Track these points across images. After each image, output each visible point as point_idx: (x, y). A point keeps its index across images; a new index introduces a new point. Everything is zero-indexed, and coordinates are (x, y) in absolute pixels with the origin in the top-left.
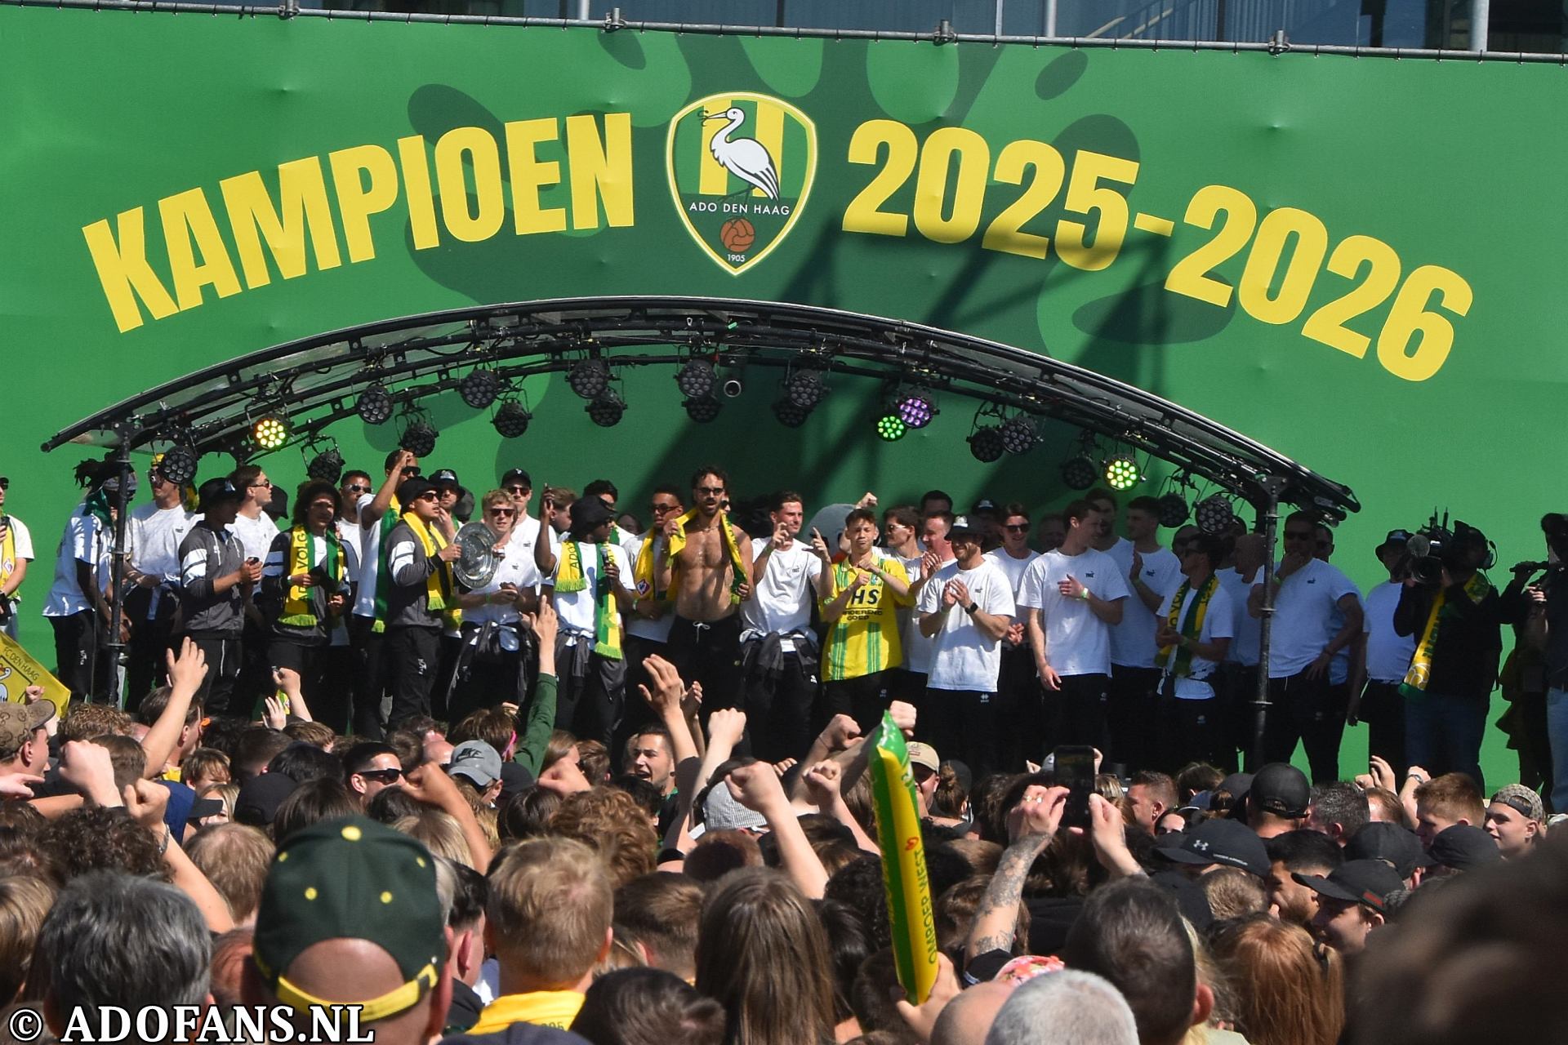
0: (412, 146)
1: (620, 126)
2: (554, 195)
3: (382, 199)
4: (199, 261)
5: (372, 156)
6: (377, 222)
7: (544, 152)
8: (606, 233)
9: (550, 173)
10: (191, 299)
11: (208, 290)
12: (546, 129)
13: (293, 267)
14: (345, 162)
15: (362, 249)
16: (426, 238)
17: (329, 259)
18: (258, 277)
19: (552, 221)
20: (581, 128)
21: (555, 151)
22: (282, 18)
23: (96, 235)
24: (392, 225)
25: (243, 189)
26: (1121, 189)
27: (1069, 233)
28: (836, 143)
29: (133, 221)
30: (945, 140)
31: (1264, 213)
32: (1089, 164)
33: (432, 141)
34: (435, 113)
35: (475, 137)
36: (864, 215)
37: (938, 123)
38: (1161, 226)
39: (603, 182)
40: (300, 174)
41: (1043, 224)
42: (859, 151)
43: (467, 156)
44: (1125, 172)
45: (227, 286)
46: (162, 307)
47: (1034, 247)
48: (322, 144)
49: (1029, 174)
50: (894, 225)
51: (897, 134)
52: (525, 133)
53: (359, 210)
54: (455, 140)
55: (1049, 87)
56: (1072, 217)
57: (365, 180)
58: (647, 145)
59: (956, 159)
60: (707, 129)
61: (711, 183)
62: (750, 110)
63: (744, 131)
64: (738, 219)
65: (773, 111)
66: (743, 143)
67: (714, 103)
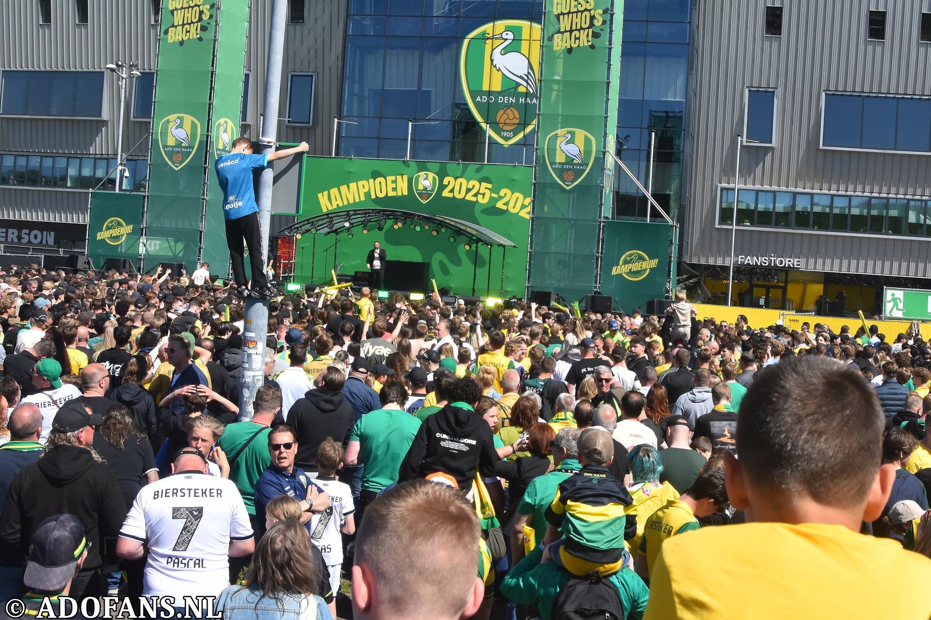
0: (371, 181)
1: (405, 177)
2: (394, 189)
3: (366, 190)
4: (336, 200)
5: (365, 182)
6: (365, 194)
7: (393, 182)
8: (403, 196)
9: (394, 185)
10: (335, 207)
11: (338, 205)
12: (393, 178)
13: (351, 201)
14: (360, 183)
15: (363, 199)
16: (373, 197)
17: (357, 200)
18: (346, 203)
19: (394, 194)
20: (399, 177)
21: (395, 182)
22: (351, 159)
23: (320, 195)
24: (368, 194)
25: (343, 188)
26: (489, 189)
27: (480, 197)
28: (441, 181)
29: (326, 193)
30: (460, 180)
31: (512, 193)
32: (484, 185)
33: (375, 180)
34: (375, 175)
35: (382, 179)
36: (446, 193)
37: (458, 177)
38: (496, 196)
39: (403, 187)
40: (353, 185)
41: (476, 195)
42: (445, 182)
43: (380, 183)
44: (490, 186)
45: (341, 205)
46: (330, 208)
47: (474, 199)
48: (356, 180)
49: (474, 186)
50: (451, 195)
51: (451, 179)
52: (390, 179)
53: (362, 192)
54: (379, 180)
55: (477, 171)
56: (481, 194)
57: (364, 187)
58: (410, 181)
59: (461, 184)
60: (420, 178)
61: (421, 187)
62: (427, 175)
63: (426, 179)
64: (425, 194)
65: (431, 175)
66: (426, 181)
67: (421, 174)
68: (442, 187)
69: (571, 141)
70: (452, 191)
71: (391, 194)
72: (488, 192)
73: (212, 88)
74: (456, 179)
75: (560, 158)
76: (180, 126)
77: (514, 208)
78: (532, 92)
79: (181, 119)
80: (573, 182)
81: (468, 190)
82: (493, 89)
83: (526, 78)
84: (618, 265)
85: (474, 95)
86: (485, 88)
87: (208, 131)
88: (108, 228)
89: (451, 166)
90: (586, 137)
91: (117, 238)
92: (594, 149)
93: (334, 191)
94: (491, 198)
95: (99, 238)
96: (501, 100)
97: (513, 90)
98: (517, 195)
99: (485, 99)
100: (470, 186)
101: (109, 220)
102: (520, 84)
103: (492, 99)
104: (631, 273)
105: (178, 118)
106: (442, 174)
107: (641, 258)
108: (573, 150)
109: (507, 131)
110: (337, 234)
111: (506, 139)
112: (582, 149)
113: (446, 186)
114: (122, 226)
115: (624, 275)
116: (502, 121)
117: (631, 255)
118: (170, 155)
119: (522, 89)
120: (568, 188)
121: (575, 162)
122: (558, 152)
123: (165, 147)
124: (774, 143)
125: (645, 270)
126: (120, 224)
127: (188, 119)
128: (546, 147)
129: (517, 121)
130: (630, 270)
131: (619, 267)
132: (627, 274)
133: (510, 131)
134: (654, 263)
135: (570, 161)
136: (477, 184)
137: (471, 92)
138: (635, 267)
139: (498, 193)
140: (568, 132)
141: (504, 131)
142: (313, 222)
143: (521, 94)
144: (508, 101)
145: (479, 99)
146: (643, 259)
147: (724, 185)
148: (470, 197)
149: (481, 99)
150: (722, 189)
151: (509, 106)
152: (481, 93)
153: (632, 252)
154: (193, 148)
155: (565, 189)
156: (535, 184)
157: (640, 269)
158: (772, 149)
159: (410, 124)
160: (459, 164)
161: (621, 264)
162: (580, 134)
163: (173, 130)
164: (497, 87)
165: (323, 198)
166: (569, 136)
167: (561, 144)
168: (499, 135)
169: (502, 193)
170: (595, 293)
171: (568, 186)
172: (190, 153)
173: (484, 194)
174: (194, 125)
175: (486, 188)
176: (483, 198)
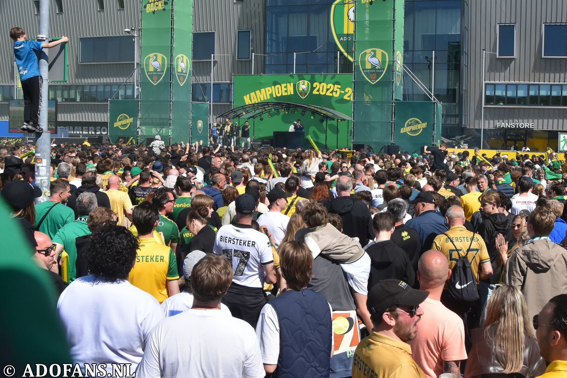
0: (273, 87)
1: (292, 84)
2: (286, 91)
3: (270, 92)
4: (254, 99)
5: (269, 88)
8: (291, 95)
9: (286, 89)
10: (253, 103)
11: (255, 102)
12: (285, 85)
13: (263, 100)
14: (267, 89)
15: (269, 98)
16: (274, 96)
17: (266, 99)
18: (259, 101)
19: (286, 94)
20: (288, 84)
21: (286, 87)
22: (261, 75)
23: (245, 97)
24: (271, 95)
25: (258, 92)
26: (339, 88)
27: (334, 93)
28: (312, 85)
29: (248, 95)
30: (322, 84)
32: (336, 86)
33: (275, 87)
34: (275, 83)
35: (279, 86)
36: (315, 92)
37: (321, 83)
38: (343, 92)
39: (291, 90)
40: (263, 90)
41: (332, 92)
42: (314, 86)
43: (278, 88)
44: (339, 87)
45: (257, 101)
46: (251, 103)
47: (331, 95)
48: (264, 87)
49: (330, 87)
50: (318, 93)
51: (317, 84)
52: (283, 85)
53: (268, 93)
54: (277, 86)
55: (332, 78)
56: (335, 91)
57: (269, 90)
58: (294, 86)
59: (323, 86)
60: (300, 84)
61: (301, 89)
62: (304, 82)
63: (304, 84)
64: (303, 93)
65: (306, 82)
66: (303, 85)
67: (301, 81)
68: (313, 89)
69: (374, 56)
70: (318, 91)
71: (284, 94)
72: (338, 90)
73: (172, 37)
74: (320, 84)
75: (368, 66)
76: (156, 60)
79: (156, 56)
80: (376, 80)
81: (327, 90)
82: (350, 33)
84: (404, 127)
85: (339, 36)
86: (345, 32)
87: (171, 62)
88: (120, 120)
89: (317, 76)
90: (382, 53)
91: (125, 125)
92: (387, 60)
93: (253, 94)
94: (340, 93)
95: (115, 126)
99: (345, 39)
100: (328, 87)
101: (120, 116)
103: (349, 39)
104: (411, 131)
105: (155, 55)
106: (312, 81)
107: (417, 123)
108: (375, 61)
110: (254, 118)
112: (380, 60)
113: (315, 88)
114: (127, 118)
115: (408, 133)
117: (411, 121)
118: (151, 76)
120: (373, 83)
121: (377, 68)
122: (367, 63)
123: (148, 72)
124: (515, 56)
125: (420, 130)
126: (126, 118)
127: (160, 56)
128: (360, 60)
130: (411, 129)
131: (405, 128)
132: (409, 132)
134: (424, 125)
135: (374, 68)
136: (332, 86)
137: (337, 35)
138: (414, 128)
139: (344, 90)
140: (372, 51)
142: (235, 111)
145: (342, 39)
146: (419, 123)
147: (488, 82)
148: (328, 94)
149: (343, 39)
150: (486, 84)
152: (343, 35)
153: (412, 119)
154: (163, 72)
155: (372, 84)
156: (354, 82)
157: (416, 129)
158: (514, 59)
159: (295, 53)
160: (321, 75)
161: (405, 126)
162: (379, 52)
163: (152, 62)
165: (247, 99)
166: (373, 53)
167: (368, 58)
169: (347, 90)
170: (391, 144)
171: (373, 82)
172: (162, 75)
173: (336, 92)
174: (163, 59)
175: (337, 88)
176: (336, 94)
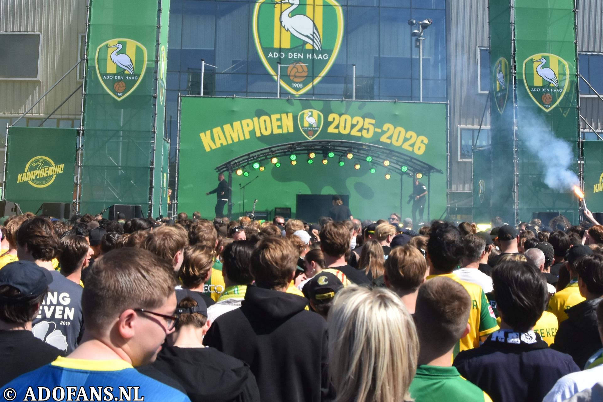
0: (256, 119)
1: (290, 115)
2: (280, 127)
3: (251, 128)
4: (220, 139)
5: (249, 121)
6: (250, 132)
7: (278, 120)
8: (289, 133)
9: (279, 123)
10: (219, 146)
11: (222, 144)
12: (278, 116)
13: (236, 140)
14: (245, 122)
15: (248, 137)
16: (258, 135)
17: (242, 138)
18: (230, 142)
19: (279, 131)
20: (284, 116)
21: (280, 120)
22: (233, 98)
23: (202, 135)
24: (252, 133)
25: (227, 127)
26: (373, 124)
27: (364, 132)
28: (326, 118)
29: (208, 133)
30: (344, 117)
31: (395, 128)
32: (368, 120)
33: (259, 118)
34: (259, 114)
35: (266, 118)
36: (331, 129)
37: (343, 114)
38: (379, 130)
39: (288, 125)
40: (237, 124)
41: (360, 130)
42: (330, 119)
43: (265, 121)
44: (373, 121)
45: (225, 143)
46: (214, 147)
47: (359, 134)
48: (240, 119)
49: (358, 122)
50: (336, 131)
51: (336, 116)
52: (275, 117)
53: (247, 130)
54: (263, 118)
55: (360, 108)
56: (365, 129)
57: (248, 125)
58: (295, 118)
59: (346, 120)
60: (305, 115)
61: (306, 124)
62: (312, 112)
63: (311, 116)
64: (311, 130)
65: (316, 112)
66: (311, 118)
67: (306, 111)
68: (327, 124)
69: (546, 66)
70: (337, 127)
71: (277, 131)
72: (372, 128)
74: (340, 115)
75: (537, 82)
76: (122, 52)
77: (397, 141)
78: (317, 49)
79: (124, 44)
80: (551, 104)
81: (353, 126)
82: (283, 47)
83: (312, 37)
85: (266, 51)
86: (276, 45)
88: (32, 169)
89: (335, 103)
90: (559, 61)
91: (44, 180)
92: (568, 73)
93: (217, 131)
94: (375, 133)
95: (19, 180)
96: (290, 56)
97: (301, 48)
98: (399, 129)
99: (276, 55)
100: (354, 122)
101: (33, 159)
102: (307, 43)
103: (282, 55)
105: (119, 42)
106: (326, 112)
108: (549, 74)
109: (297, 83)
111: (297, 89)
112: (557, 73)
113: (331, 123)
116: (292, 74)
118: (111, 83)
119: (308, 47)
120: (547, 111)
121: (551, 85)
123: (103, 74)
126: (48, 164)
127: (132, 44)
128: (523, 72)
129: (306, 74)
131: (599, 185)
133: (300, 83)
135: (547, 84)
136: (361, 120)
137: (263, 49)
139: (381, 127)
140: (543, 57)
141: (294, 83)
143: (308, 51)
144: (297, 56)
145: (271, 55)
147: (463, 126)
148: (354, 133)
149: (273, 55)
150: (462, 129)
151: (298, 61)
152: (273, 50)
160: (342, 101)
161: (601, 181)
162: (555, 59)
163: (114, 55)
164: (286, 44)
165: (205, 138)
166: (544, 61)
167: (537, 68)
168: (291, 86)
169: (385, 127)
171: (547, 108)
172: (136, 81)
173: (368, 130)
175: (369, 124)
176: (368, 132)
